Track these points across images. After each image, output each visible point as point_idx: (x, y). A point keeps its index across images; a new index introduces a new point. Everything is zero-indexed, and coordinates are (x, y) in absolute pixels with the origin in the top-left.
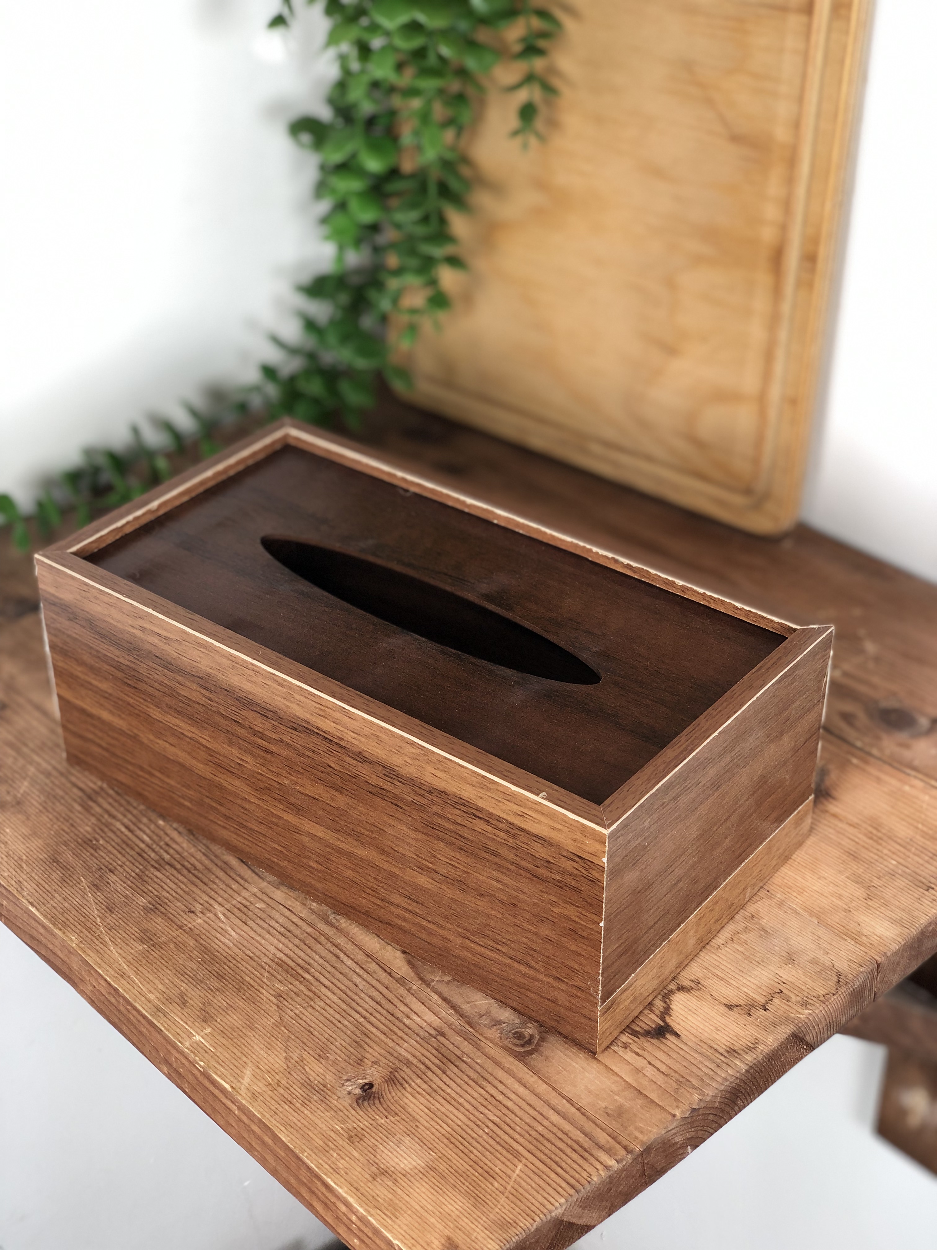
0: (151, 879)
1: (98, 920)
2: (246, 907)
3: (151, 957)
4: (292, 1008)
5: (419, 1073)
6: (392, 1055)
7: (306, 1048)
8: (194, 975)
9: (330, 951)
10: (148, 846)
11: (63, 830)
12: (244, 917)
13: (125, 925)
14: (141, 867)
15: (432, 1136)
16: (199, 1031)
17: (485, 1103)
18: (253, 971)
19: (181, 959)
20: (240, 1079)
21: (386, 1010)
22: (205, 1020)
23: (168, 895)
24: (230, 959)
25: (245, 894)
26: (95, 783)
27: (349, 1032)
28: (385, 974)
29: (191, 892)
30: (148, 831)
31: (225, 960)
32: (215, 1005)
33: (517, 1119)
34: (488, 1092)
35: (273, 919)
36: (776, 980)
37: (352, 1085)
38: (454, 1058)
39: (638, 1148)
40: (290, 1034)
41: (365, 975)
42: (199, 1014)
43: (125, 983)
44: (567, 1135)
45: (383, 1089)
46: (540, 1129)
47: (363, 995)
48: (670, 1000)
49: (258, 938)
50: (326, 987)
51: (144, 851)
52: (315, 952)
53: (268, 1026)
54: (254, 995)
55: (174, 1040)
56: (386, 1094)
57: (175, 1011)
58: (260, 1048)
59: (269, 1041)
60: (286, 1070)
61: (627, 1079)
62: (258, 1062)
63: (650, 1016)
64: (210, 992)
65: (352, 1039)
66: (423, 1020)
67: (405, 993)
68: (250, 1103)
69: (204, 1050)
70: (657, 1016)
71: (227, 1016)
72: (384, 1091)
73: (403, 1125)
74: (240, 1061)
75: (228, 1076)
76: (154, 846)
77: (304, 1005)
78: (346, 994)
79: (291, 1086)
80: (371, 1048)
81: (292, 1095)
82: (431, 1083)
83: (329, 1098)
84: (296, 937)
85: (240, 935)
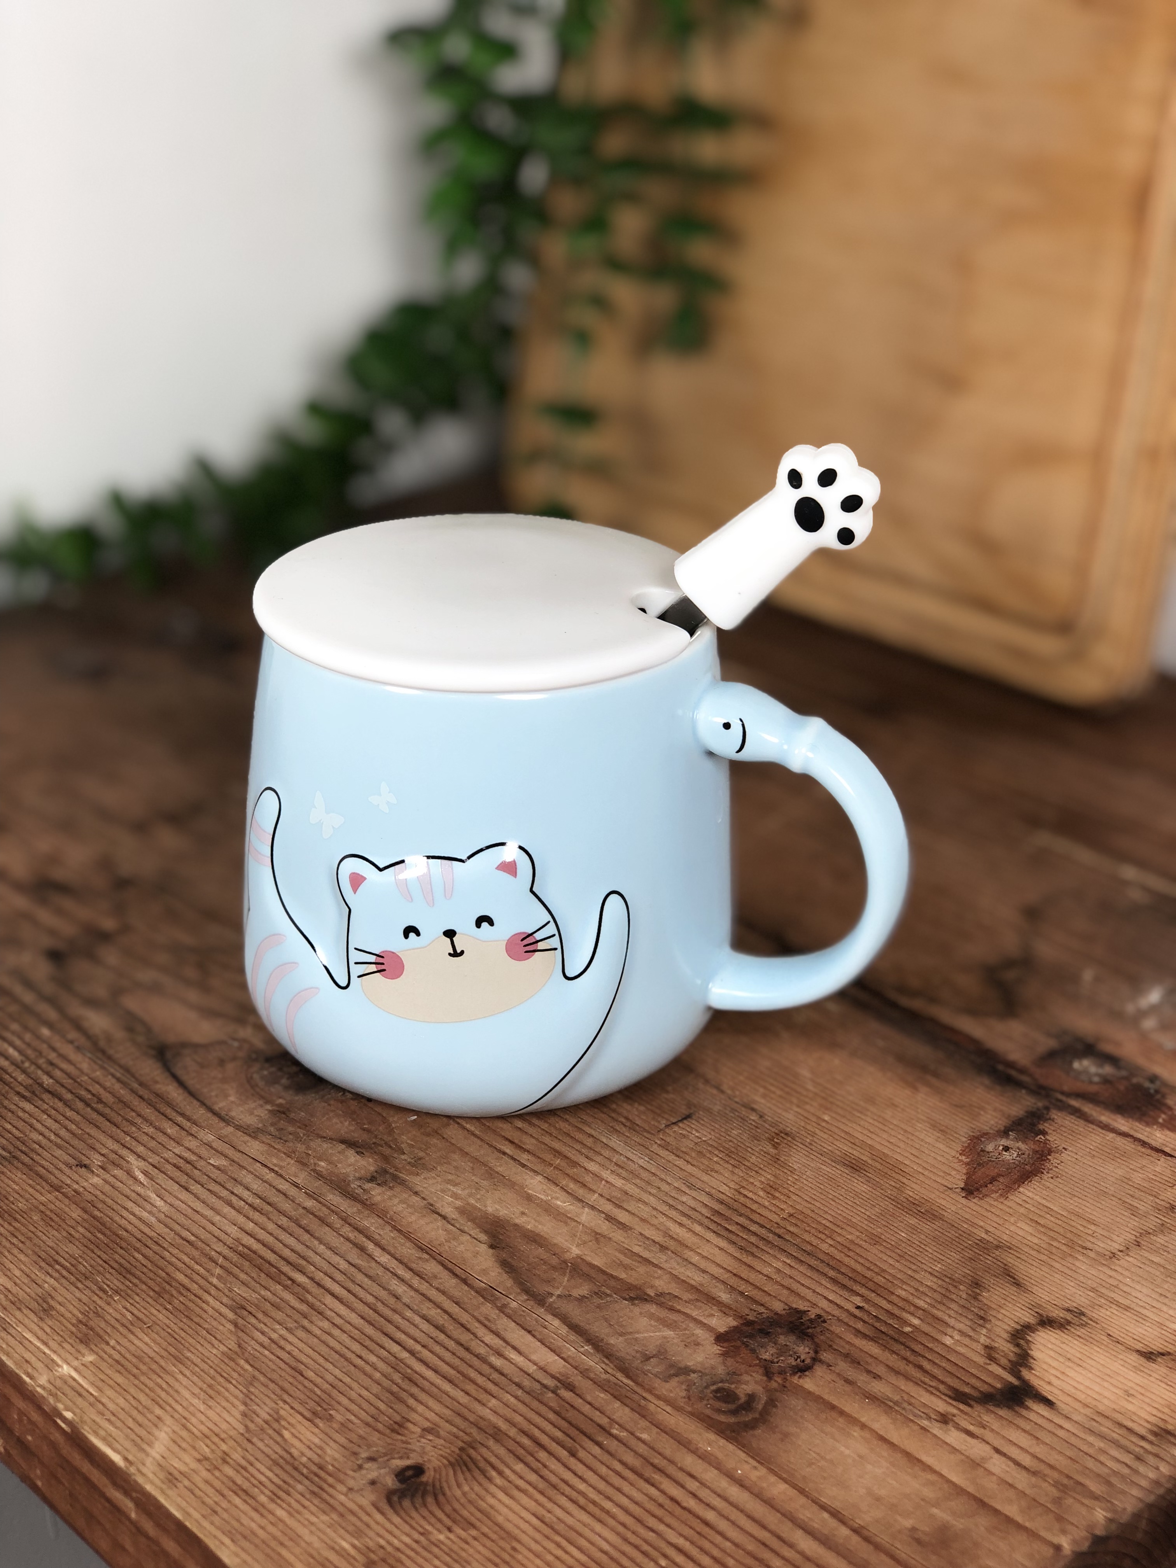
0: (13, 1113)
2: (188, 1162)
4: (266, 1329)
5: (521, 1452)
6: (466, 1419)
7: (286, 1397)
8: (72, 1265)
9: (348, 1239)
10: (14, 1063)
12: (183, 1179)
16: (70, 1358)
17: (659, 1512)
18: (193, 1264)
19: (51, 1238)
20: (145, 1446)
21: (453, 1340)
22: (85, 1341)
23: (41, 1138)
24: (149, 1243)
25: (193, 1144)
27: (377, 1375)
28: (454, 1281)
29: (86, 1136)
30: (18, 1042)
31: (138, 1245)
32: (108, 1317)
33: (728, 1544)
34: (666, 1495)
35: (241, 1185)
37: (379, 1468)
38: (592, 1429)
40: (256, 1373)
41: (416, 1282)
42: (74, 1329)
45: (443, 1480)
48: (1028, 1342)
49: (209, 1213)
50: (336, 1298)
52: (317, 1239)
53: (212, 1358)
54: (190, 1305)
55: (17, 1371)
56: (449, 1487)
57: (26, 1321)
58: (194, 1394)
59: (213, 1382)
60: (242, 1434)
61: (954, 1478)
62: (185, 1418)
63: (990, 1368)
64: (101, 1294)
65: (383, 1387)
66: (530, 1360)
67: (493, 1313)
68: (163, 1492)
69: (77, 1392)
70: (1004, 1368)
71: (131, 1337)
72: (447, 1481)
73: (484, 1546)
74: (148, 1415)
75: (121, 1439)
76: (27, 1064)
77: (289, 1325)
78: (375, 1311)
79: (252, 1465)
80: (422, 1403)
81: (252, 1480)
82: (545, 1472)
83: (330, 1490)
84: (283, 1213)
85: (171, 1205)
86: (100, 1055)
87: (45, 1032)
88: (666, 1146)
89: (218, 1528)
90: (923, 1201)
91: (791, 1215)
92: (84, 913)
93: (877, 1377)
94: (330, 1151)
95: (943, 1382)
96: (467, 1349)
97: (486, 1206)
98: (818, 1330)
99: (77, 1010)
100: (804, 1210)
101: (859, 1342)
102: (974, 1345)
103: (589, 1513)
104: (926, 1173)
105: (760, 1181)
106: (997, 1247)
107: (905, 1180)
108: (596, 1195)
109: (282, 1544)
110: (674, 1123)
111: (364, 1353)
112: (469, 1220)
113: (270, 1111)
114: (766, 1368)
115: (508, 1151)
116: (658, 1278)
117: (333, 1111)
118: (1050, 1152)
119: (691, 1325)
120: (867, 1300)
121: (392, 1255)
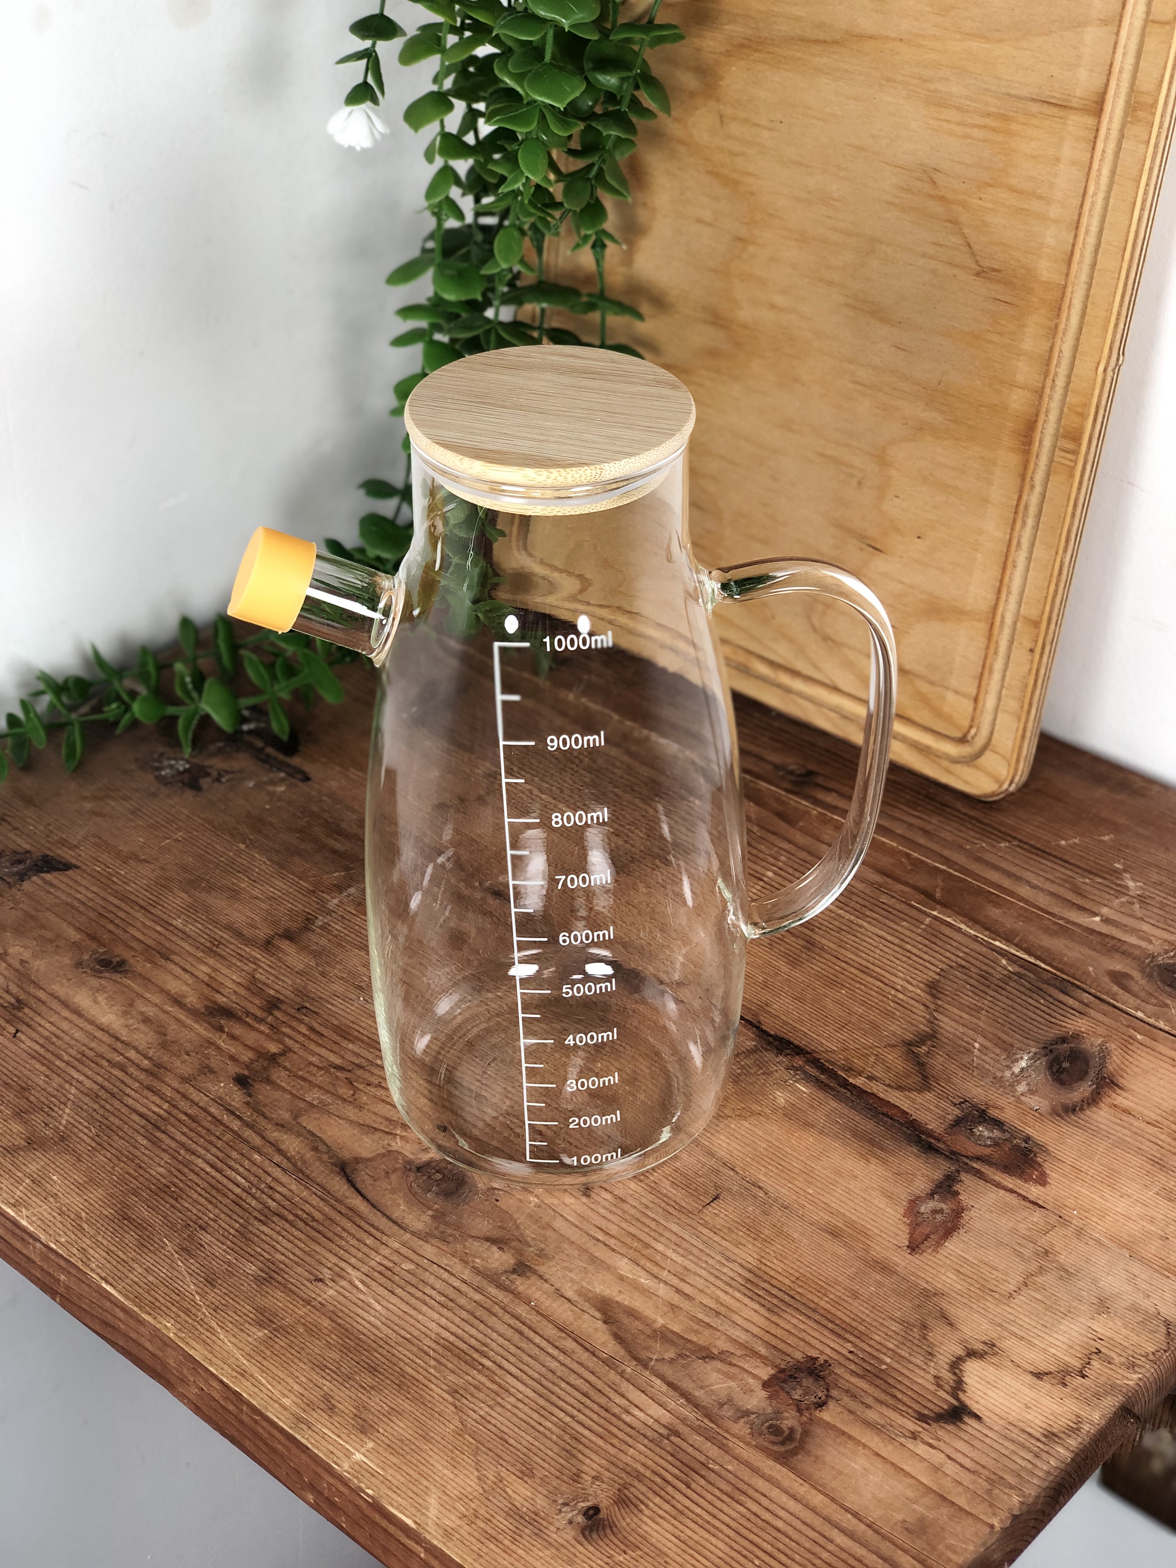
0: (258, 1236)
1: (198, 1297)
2: (388, 1269)
3: (277, 1346)
4: (475, 1408)
5: (656, 1488)
6: (617, 1466)
7: (501, 1462)
8: (337, 1368)
9: (509, 1326)
10: (244, 1190)
11: (130, 1174)
12: (389, 1284)
13: (233, 1303)
14: (241, 1221)
16: (358, 1447)
17: (749, 1525)
18: (414, 1358)
19: (316, 1347)
20: (424, 1511)
21: (596, 1403)
22: (363, 1431)
23: (283, 1257)
24: (381, 1343)
25: (386, 1252)
26: (160, 1107)
27: (554, 1437)
28: (587, 1354)
29: (313, 1253)
30: (241, 1170)
31: (375, 1345)
32: (372, 1410)
33: (795, 1544)
34: (750, 1510)
35: (428, 1285)
36: (1090, 1336)
37: (572, 1511)
38: (697, 1466)
40: (478, 1445)
41: (561, 1357)
42: (354, 1423)
43: (248, 1384)
45: (613, 1515)
46: (825, 1555)
48: (961, 1370)
49: (413, 1312)
50: (514, 1377)
51: (241, 1198)
52: (490, 1328)
53: (448, 1435)
54: (422, 1393)
55: (327, 1460)
56: (618, 1521)
57: (322, 1420)
58: (443, 1466)
59: (453, 1455)
60: (482, 1494)
61: (925, 1481)
62: (443, 1486)
63: (938, 1393)
64: (363, 1391)
65: (560, 1447)
66: (647, 1415)
67: (617, 1379)
68: (443, 1542)
69: (370, 1473)
70: (948, 1393)
71: (392, 1424)
72: (615, 1516)
73: (647, 1562)
74: (420, 1486)
75: (408, 1507)
76: (254, 1190)
77: (489, 1403)
78: (542, 1385)
79: (493, 1517)
80: (587, 1457)
81: (497, 1528)
82: (674, 1502)
84: (462, 1307)
85: (388, 1309)
86: (300, 1175)
87: (256, 1156)
88: (706, 1225)
90: (883, 1259)
91: (798, 1279)
93: (868, 1407)
94: (481, 1249)
95: (910, 1407)
97: (594, 1288)
98: (827, 1372)
99: (273, 1134)
100: (806, 1274)
101: (854, 1380)
102: (927, 1376)
103: (706, 1530)
104: (883, 1235)
105: (774, 1251)
106: (935, 1294)
107: (869, 1242)
108: (666, 1272)
110: (709, 1205)
111: (542, 1420)
112: (586, 1301)
113: (431, 1216)
114: (797, 1406)
115: (600, 1238)
116: (718, 1339)
117: (474, 1213)
118: (963, 1210)
119: (745, 1376)
120: (855, 1346)
121: (542, 1337)
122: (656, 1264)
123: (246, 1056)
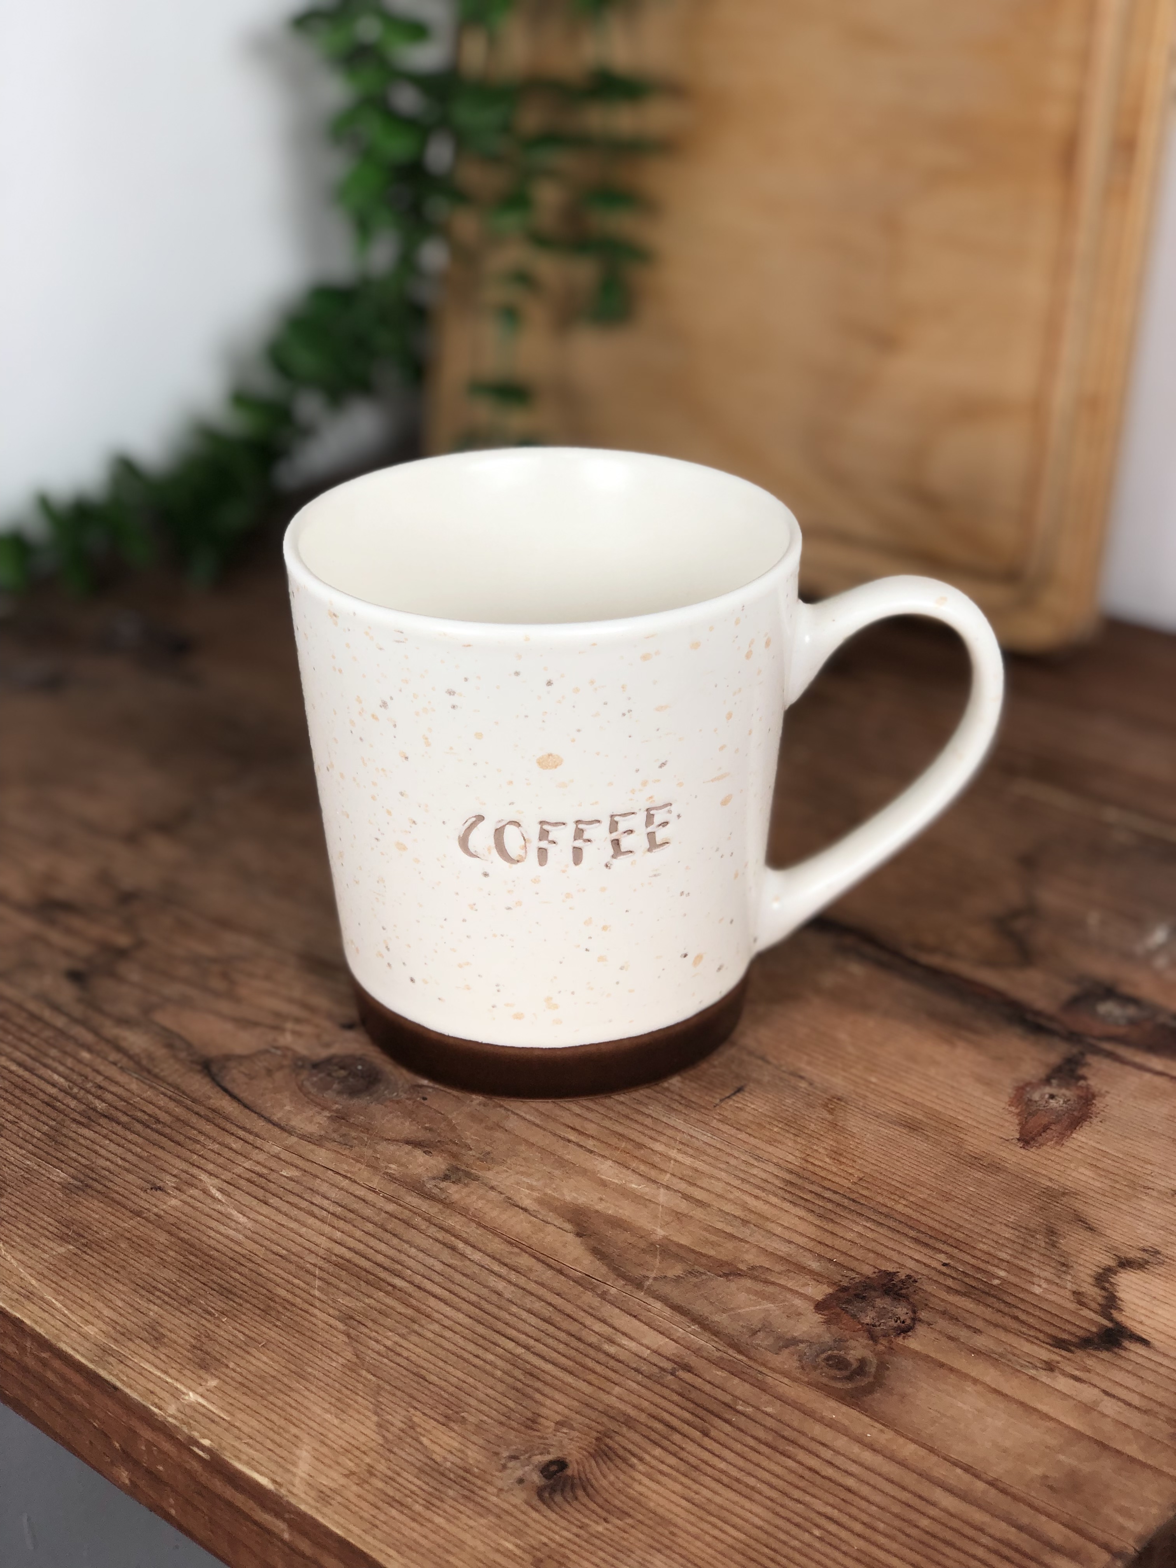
0: (74, 1140)
2: (260, 1175)
3: (84, 1264)
4: (380, 1338)
5: (654, 1436)
6: (594, 1409)
7: (415, 1403)
8: (173, 1290)
9: (437, 1240)
10: (61, 1090)
12: (260, 1193)
13: (27, 1214)
14: (53, 1123)
15: (710, 1551)
16: (193, 1385)
17: (802, 1484)
18: (291, 1278)
19: (144, 1265)
20: (290, 1467)
21: (564, 1331)
22: (204, 1366)
23: (108, 1163)
24: (243, 1261)
25: (261, 1157)
27: (499, 1373)
28: (550, 1273)
29: (153, 1158)
30: (61, 1069)
31: (233, 1264)
32: (220, 1339)
33: (874, 1508)
34: (803, 1465)
35: (318, 1194)
37: (523, 1466)
38: (718, 1408)
39: (1131, 1546)
40: (381, 1382)
41: (513, 1276)
42: (190, 1356)
43: (35, 1309)
44: (982, 1530)
45: (588, 1471)
46: (925, 1522)
47: (514, 1309)
48: (1112, 1284)
49: (293, 1225)
50: (440, 1299)
51: (56, 1099)
52: (407, 1242)
53: (334, 1371)
54: (298, 1319)
55: (144, 1403)
56: (596, 1479)
57: (141, 1352)
58: (324, 1408)
59: (340, 1396)
60: (382, 1445)
61: (1072, 1424)
62: (321, 1434)
63: (1082, 1313)
64: (208, 1317)
65: (508, 1385)
66: (642, 1345)
67: (596, 1301)
68: (317, 1508)
69: (209, 1418)
70: (1096, 1312)
71: (249, 1357)
72: (592, 1473)
73: (642, 1533)
74: (285, 1435)
75: (264, 1461)
76: (75, 1090)
77: (400, 1331)
78: (481, 1309)
79: (399, 1475)
80: (548, 1397)
81: (402, 1489)
82: (683, 1454)
83: (482, 1493)
84: (368, 1220)
85: (256, 1221)
86: (145, 1074)
87: (85, 1055)
88: (724, 1120)
89: (380, 1541)
90: (984, 1155)
91: (861, 1179)
92: (96, 931)
93: (977, 1331)
94: (398, 1153)
95: (1041, 1331)
96: (579, 1339)
97: (563, 1195)
98: (911, 1289)
99: (112, 1030)
100: (872, 1173)
101: (953, 1299)
102: (1062, 1292)
103: (735, 1490)
104: (981, 1126)
105: (824, 1148)
106: (1064, 1194)
107: (961, 1136)
108: (668, 1175)
109: (448, 1551)
110: (729, 1097)
111: (480, 1352)
112: (551, 1211)
113: (329, 1118)
114: (869, 1332)
115: (572, 1138)
116: (747, 1252)
117: (391, 1113)
118: (1094, 1096)
119: (789, 1296)
120: (952, 1257)
121: (484, 1253)
122: (654, 1166)
123: (84, 949)
